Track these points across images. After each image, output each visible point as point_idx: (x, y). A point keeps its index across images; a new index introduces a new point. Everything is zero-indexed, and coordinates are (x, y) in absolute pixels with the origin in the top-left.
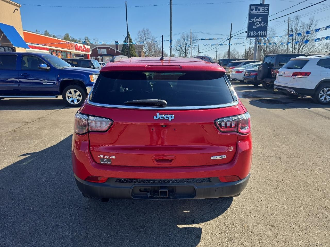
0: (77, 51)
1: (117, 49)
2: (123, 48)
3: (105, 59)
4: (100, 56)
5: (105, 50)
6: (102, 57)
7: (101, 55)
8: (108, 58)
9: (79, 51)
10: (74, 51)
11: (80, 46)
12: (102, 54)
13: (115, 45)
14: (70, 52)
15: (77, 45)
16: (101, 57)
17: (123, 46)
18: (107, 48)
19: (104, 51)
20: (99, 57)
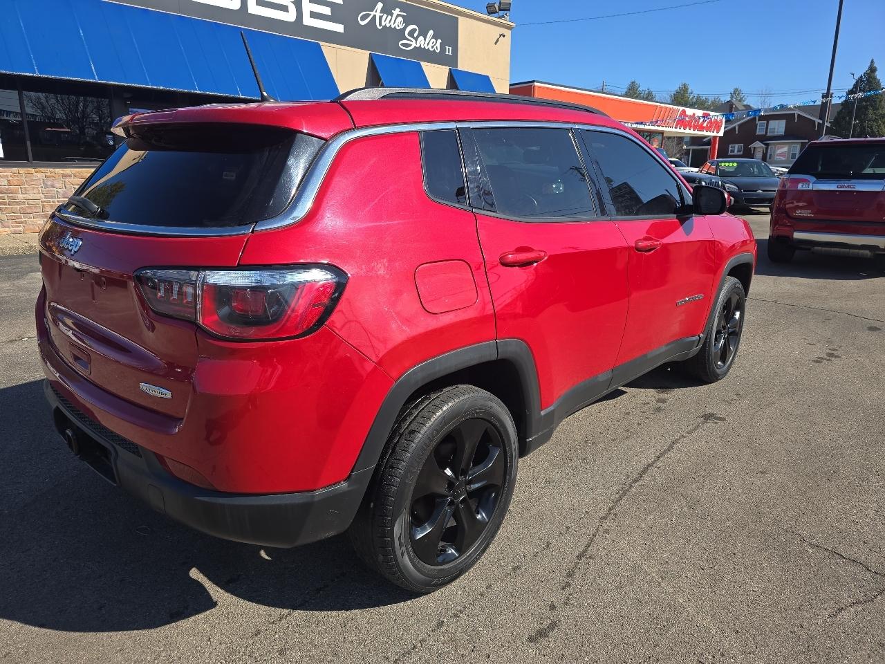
0: (682, 130)
1: (822, 117)
2: (839, 113)
3: (774, 152)
4: (762, 142)
5: (783, 123)
6: (767, 145)
7: (763, 139)
8: (785, 149)
9: (688, 129)
10: (674, 130)
11: (694, 114)
12: (769, 134)
13: (819, 108)
14: (662, 133)
15: (684, 112)
16: (764, 144)
17: (841, 107)
18: (789, 118)
19: (779, 127)
20: (758, 144)
